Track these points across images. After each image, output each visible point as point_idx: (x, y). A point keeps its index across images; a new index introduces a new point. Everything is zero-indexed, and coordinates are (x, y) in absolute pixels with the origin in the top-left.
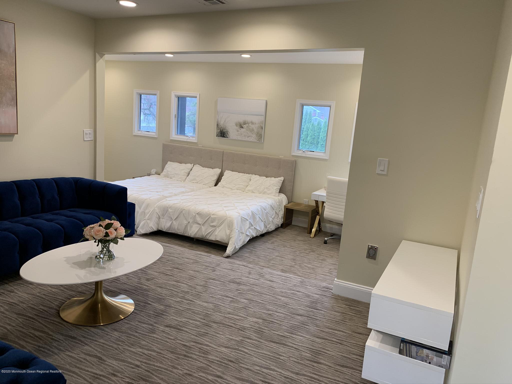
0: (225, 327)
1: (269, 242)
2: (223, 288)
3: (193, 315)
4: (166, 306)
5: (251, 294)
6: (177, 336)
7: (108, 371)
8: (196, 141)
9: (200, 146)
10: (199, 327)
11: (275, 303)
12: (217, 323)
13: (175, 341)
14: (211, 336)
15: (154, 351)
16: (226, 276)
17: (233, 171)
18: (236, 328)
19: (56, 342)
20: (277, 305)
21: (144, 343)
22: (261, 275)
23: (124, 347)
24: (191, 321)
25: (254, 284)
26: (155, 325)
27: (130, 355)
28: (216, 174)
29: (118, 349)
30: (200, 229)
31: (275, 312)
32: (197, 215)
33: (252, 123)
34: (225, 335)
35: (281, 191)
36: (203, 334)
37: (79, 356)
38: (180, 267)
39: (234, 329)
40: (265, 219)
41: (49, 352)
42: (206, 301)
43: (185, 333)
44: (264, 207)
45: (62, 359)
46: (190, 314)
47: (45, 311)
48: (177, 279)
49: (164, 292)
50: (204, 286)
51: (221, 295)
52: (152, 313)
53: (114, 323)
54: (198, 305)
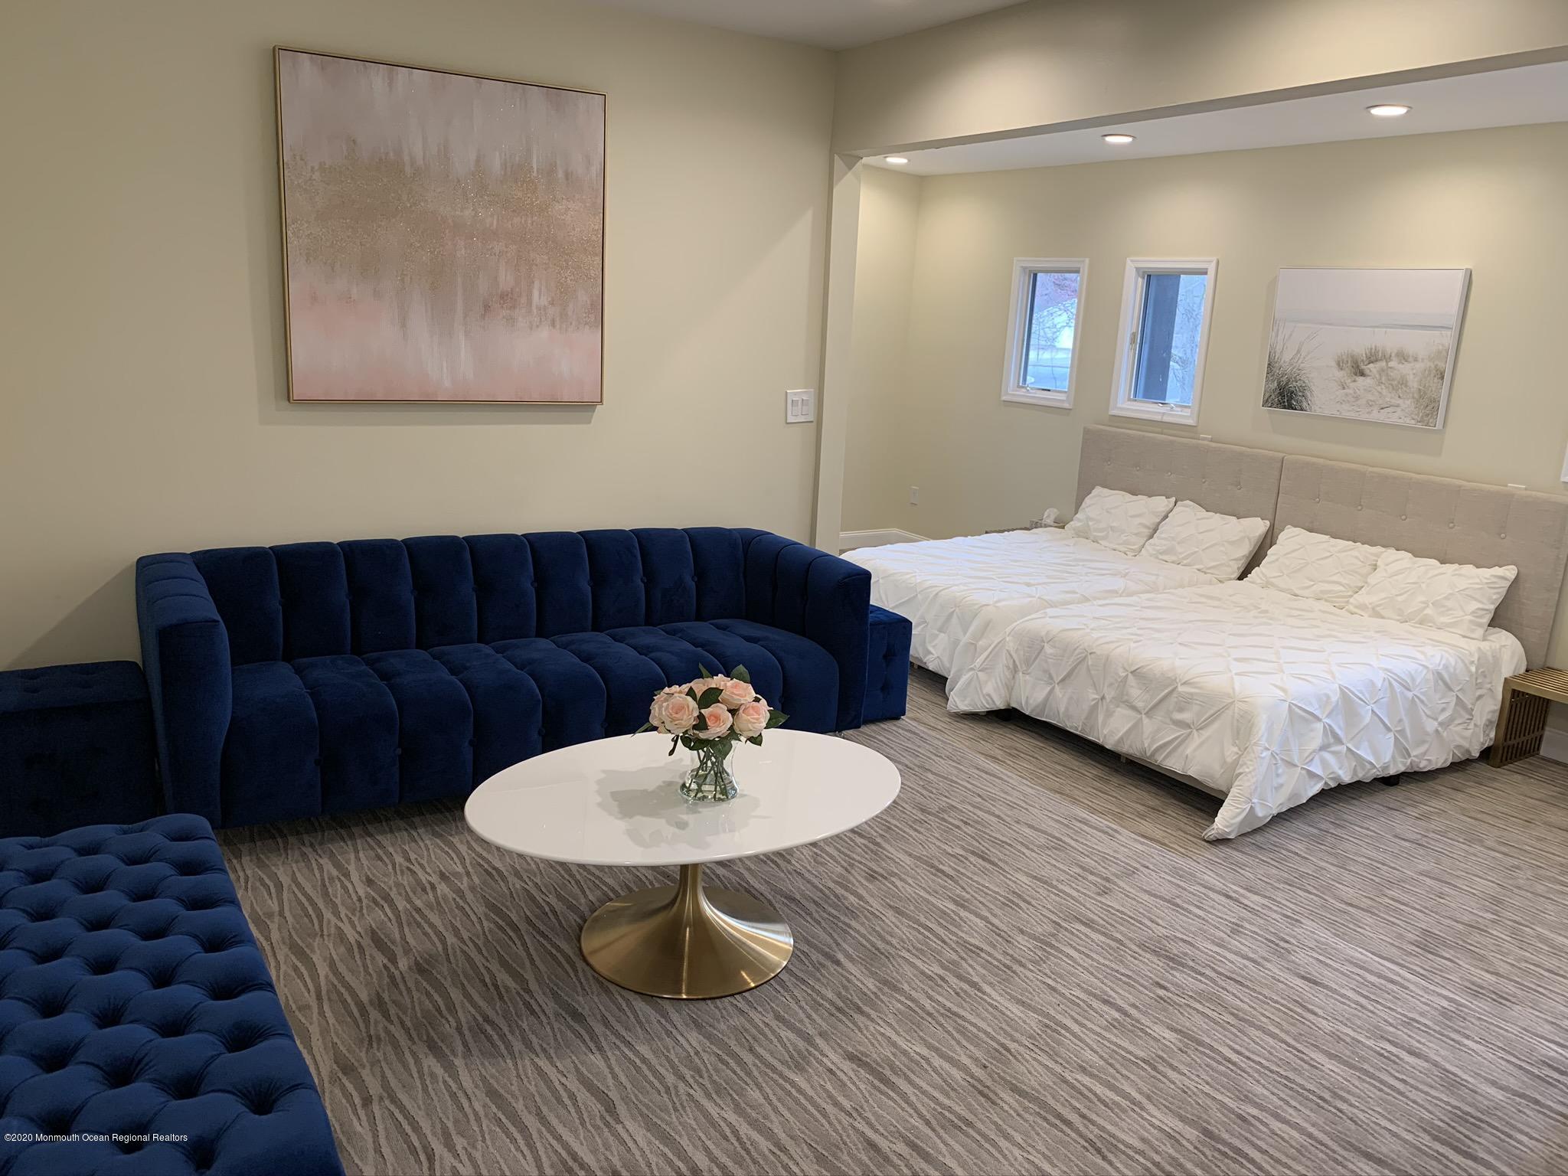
0: (1045, 1119)
1: (1409, 810)
2: (1107, 963)
3: (954, 1038)
4: (885, 982)
5: (1203, 1013)
6: (867, 1101)
7: (610, 1157)
8: (1191, 422)
9: (1204, 439)
10: (953, 1089)
11: (1286, 1078)
12: (1022, 1093)
13: (851, 1120)
14: (979, 1138)
15: (769, 1134)
16: (1140, 922)
17: (1311, 531)
18: (1081, 1135)
19: (532, 1018)
20: (1291, 1089)
21: (755, 1095)
22: (1279, 947)
23: (692, 1092)
24: (937, 1062)
25: (1234, 976)
26: (819, 1041)
27: (696, 1127)
28: (1249, 539)
29: (673, 1092)
30: (1137, 726)
31: (1272, 1115)
32: (1130, 677)
33: (1403, 357)
34: (1029, 1149)
35: (1499, 619)
36: (956, 1121)
37: (563, 1080)
38: (995, 853)
39: (1073, 1135)
40: (1400, 720)
41: (499, 1043)
42: (1024, 999)
43: (895, 1102)
44: (1403, 676)
45: (518, 1076)
46: (948, 1032)
47: (554, 912)
48: (964, 894)
49: (903, 930)
50: (1044, 942)
51: (1086, 991)
52: (830, 995)
53: (704, 999)
54: (991, 1005)
